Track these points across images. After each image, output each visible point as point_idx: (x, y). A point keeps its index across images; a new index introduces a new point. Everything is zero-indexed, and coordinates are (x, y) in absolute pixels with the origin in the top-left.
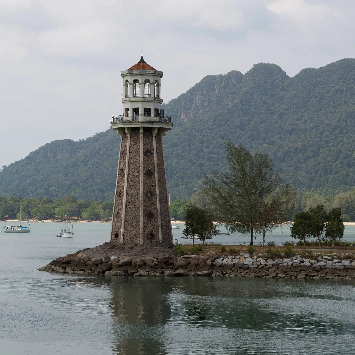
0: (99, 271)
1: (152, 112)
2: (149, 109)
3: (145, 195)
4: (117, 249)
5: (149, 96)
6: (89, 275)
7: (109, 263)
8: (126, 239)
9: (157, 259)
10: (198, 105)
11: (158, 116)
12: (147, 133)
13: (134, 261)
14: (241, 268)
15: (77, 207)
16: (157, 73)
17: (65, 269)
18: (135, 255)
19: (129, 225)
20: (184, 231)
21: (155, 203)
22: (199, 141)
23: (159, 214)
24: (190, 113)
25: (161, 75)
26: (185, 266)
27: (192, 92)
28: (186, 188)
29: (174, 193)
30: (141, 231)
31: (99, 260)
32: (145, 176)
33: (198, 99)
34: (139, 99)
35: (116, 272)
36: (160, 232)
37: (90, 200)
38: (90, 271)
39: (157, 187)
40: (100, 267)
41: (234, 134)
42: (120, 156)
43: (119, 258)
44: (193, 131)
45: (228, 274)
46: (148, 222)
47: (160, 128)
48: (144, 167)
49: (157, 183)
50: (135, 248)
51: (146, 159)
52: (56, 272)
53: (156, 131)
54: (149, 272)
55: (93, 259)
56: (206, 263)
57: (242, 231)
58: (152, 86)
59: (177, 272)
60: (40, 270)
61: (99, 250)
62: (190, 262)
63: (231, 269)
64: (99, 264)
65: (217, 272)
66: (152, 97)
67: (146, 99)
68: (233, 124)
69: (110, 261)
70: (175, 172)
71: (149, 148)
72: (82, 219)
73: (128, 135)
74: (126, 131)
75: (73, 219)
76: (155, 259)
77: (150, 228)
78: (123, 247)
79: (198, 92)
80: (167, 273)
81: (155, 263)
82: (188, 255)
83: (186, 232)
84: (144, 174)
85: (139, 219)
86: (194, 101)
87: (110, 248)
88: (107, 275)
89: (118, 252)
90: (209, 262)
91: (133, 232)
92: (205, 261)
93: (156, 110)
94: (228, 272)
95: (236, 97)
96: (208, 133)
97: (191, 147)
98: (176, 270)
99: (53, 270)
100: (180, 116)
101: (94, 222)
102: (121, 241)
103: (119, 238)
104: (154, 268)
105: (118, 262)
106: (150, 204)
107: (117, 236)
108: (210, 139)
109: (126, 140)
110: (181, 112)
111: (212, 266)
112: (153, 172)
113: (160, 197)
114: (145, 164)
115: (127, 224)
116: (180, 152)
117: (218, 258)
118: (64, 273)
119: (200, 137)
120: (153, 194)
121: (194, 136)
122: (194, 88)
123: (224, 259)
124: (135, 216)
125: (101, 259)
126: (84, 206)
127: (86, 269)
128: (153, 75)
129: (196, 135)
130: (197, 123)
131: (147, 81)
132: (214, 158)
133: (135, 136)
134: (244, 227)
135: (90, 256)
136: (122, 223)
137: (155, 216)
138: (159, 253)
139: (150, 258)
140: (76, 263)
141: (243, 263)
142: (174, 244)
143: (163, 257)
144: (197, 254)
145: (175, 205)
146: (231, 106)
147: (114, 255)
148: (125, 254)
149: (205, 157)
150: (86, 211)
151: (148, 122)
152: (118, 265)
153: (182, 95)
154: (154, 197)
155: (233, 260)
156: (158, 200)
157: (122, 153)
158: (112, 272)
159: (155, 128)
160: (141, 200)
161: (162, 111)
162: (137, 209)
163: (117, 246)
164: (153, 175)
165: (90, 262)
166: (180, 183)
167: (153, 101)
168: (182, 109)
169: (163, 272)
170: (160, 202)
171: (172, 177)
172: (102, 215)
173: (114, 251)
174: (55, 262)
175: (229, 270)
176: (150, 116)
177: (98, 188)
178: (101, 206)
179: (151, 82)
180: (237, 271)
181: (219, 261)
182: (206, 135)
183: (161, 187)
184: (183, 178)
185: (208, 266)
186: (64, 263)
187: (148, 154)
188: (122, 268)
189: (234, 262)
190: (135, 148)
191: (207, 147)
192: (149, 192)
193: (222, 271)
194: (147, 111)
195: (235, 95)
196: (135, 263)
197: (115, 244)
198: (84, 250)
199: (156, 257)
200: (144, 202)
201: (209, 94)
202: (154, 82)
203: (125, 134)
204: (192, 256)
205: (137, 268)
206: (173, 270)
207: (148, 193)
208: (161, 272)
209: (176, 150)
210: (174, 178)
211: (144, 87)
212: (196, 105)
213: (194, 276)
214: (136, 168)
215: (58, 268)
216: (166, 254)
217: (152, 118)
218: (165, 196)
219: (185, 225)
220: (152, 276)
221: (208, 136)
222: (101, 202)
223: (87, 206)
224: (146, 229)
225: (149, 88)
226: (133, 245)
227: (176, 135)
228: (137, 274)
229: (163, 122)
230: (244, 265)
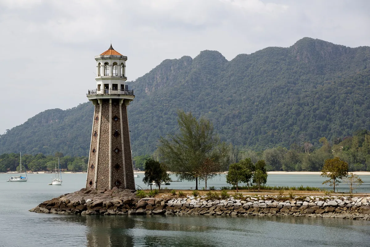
0: (77, 211)
1: (119, 87)
2: (117, 85)
3: (113, 151)
4: (91, 193)
5: (117, 75)
6: (69, 214)
7: (85, 204)
8: (98, 186)
9: (123, 201)
10: (159, 82)
11: (123, 90)
12: (115, 104)
13: (104, 203)
14: (188, 207)
15: (65, 161)
16: (122, 57)
17: (50, 209)
18: (105, 199)
19: (101, 175)
20: (143, 179)
21: (121, 157)
22: (159, 110)
23: (124, 166)
24: (152, 88)
25: (125, 59)
26: (144, 207)
27: (153, 72)
28: (149, 146)
29: (140, 150)
30: (110, 179)
31: (77, 203)
32: (113, 136)
33: (158, 78)
34: (109, 77)
35: (90, 211)
36: (125, 180)
37: (75, 156)
38: (70, 211)
39: (123, 145)
40: (78, 208)
41: (186, 105)
42: (94, 121)
43: (93, 200)
44: (155, 101)
45: (178, 213)
46: (115, 172)
47: (125, 99)
48: (112, 130)
49: (122, 142)
50: (105, 193)
51: (114, 123)
52: (42, 212)
53: (122, 102)
54: (116, 211)
55: (72, 202)
56: (160, 204)
57: (189, 179)
58: (119, 67)
59: (137, 211)
60: (30, 211)
61: (77, 195)
62: (148, 203)
63: (180, 208)
64: (77, 205)
65: (169, 210)
66: (118, 75)
67: (114, 77)
68: (185, 96)
69: (85, 203)
70: (141, 133)
71: (117, 115)
72: (68, 170)
73: (100, 105)
74: (99, 102)
75: (61, 171)
76: (120, 201)
77: (117, 176)
78: (95, 192)
79: (158, 72)
80: (130, 212)
81: (120, 205)
82: (146, 198)
83: (145, 180)
84: (112, 135)
85: (108, 170)
86: (155, 79)
87: (85, 193)
88: (83, 214)
89: (92, 195)
90: (163, 203)
91: (104, 180)
92: (159, 202)
93: (122, 86)
94: (178, 211)
95: (187, 76)
96: (166, 103)
97: (153, 114)
98: (137, 209)
99: (41, 211)
100: (145, 90)
101: (77, 173)
102: (95, 187)
103: (93, 185)
104: (120, 208)
105: (92, 204)
106: (117, 158)
107: (91, 183)
108: (168, 108)
109: (99, 108)
110: (145, 88)
111: (165, 206)
112: (120, 133)
113: (125, 153)
114: (113, 127)
115: (99, 174)
116: (145, 118)
117: (170, 200)
118: (49, 213)
119: (160, 106)
120: (119, 151)
121: (155, 105)
122: (155, 69)
123: (174, 201)
124: (105, 167)
125: (79, 201)
126: (70, 160)
127: (66, 209)
128: (120, 59)
129: (157, 105)
130: (158, 95)
131: (115, 64)
132: (171, 122)
133: (105, 105)
134: (191, 175)
135: (70, 200)
136: (95, 173)
137: (121, 167)
138: (124, 196)
139: (117, 200)
140: (59, 205)
141: (189, 204)
142: (136, 189)
143: (127, 199)
144: (154, 197)
145: (141, 159)
146: (183, 83)
147: (89, 198)
148: (98, 197)
149: (164, 122)
150: (71, 164)
151: (115, 95)
152: (92, 206)
153: (146, 74)
154: (120, 153)
155: (181, 201)
156: (123, 155)
157: (95, 119)
158: (87, 212)
159: (122, 99)
160: (110, 155)
161: (127, 86)
162: (107, 162)
163: (91, 191)
164: (120, 136)
165: (69, 204)
166: (145, 142)
167: (120, 79)
168: (146, 85)
169: (127, 211)
170: (125, 156)
171: (138, 138)
172: (83, 167)
173: (89, 195)
174: (43, 204)
175: (178, 209)
176: (117, 90)
177: (81, 146)
178: (83, 160)
179: (118, 64)
180: (185, 210)
181: (171, 203)
182: (165, 105)
183: (126, 145)
184: (147, 138)
185: (162, 206)
186: (49, 205)
187: (116, 119)
188: (95, 209)
189: (182, 203)
190: (106, 115)
191: (165, 114)
192: (117, 149)
193: (173, 210)
194: (115, 87)
195: (187, 74)
196: (105, 204)
197: (90, 189)
198: (66, 195)
199: (121, 199)
200: (112, 156)
201: (167, 74)
202: (120, 64)
203: (98, 104)
204: (150, 198)
205: (107, 209)
206: (135, 210)
207: (115, 149)
208: (125, 211)
209: (142, 116)
210: (140, 138)
211: (113, 68)
212: (157, 82)
213: (151, 214)
214: (106, 130)
215: (44, 209)
216: (129, 197)
217: (119, 91)
218: (129, 152)
219: (145, 174)
220: (119, 215)
221: (166, 106)
222: (83, 157)
223: (72, 160)
224: (114, 177)
225: (117, 69)
226: (104, 191)
227: (142, 105)
228: (107, 213)
229: (127, 95)
230: (190, 205)
